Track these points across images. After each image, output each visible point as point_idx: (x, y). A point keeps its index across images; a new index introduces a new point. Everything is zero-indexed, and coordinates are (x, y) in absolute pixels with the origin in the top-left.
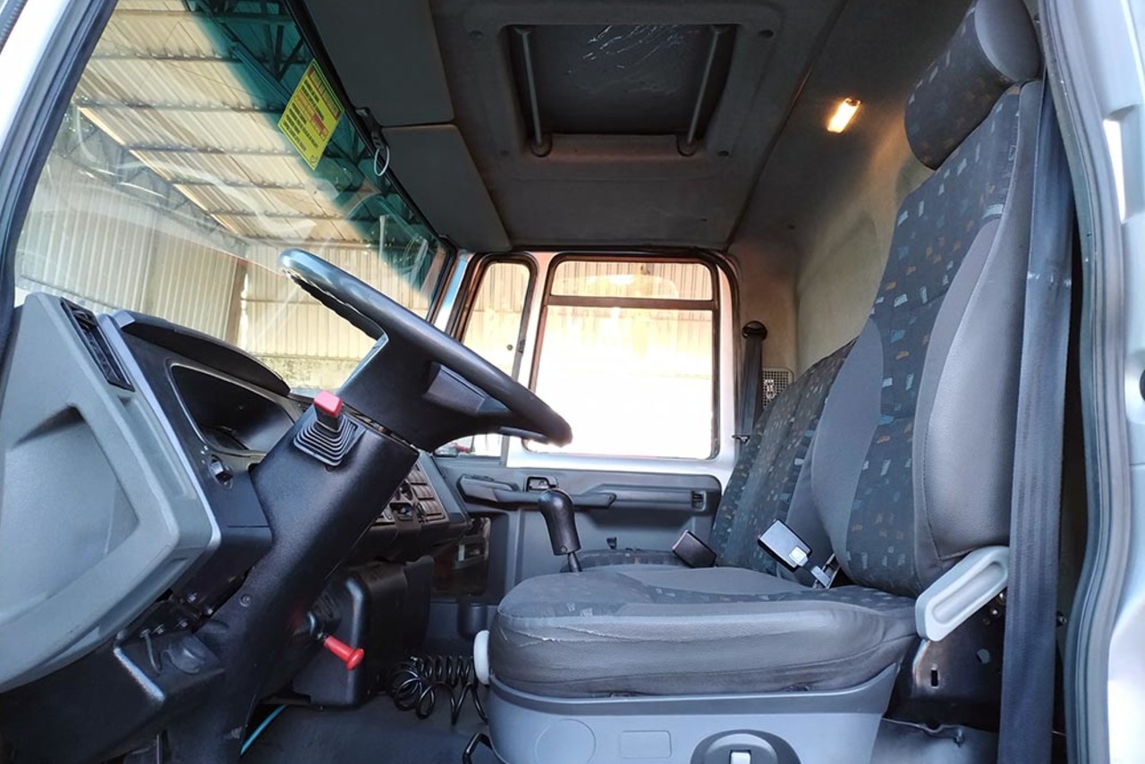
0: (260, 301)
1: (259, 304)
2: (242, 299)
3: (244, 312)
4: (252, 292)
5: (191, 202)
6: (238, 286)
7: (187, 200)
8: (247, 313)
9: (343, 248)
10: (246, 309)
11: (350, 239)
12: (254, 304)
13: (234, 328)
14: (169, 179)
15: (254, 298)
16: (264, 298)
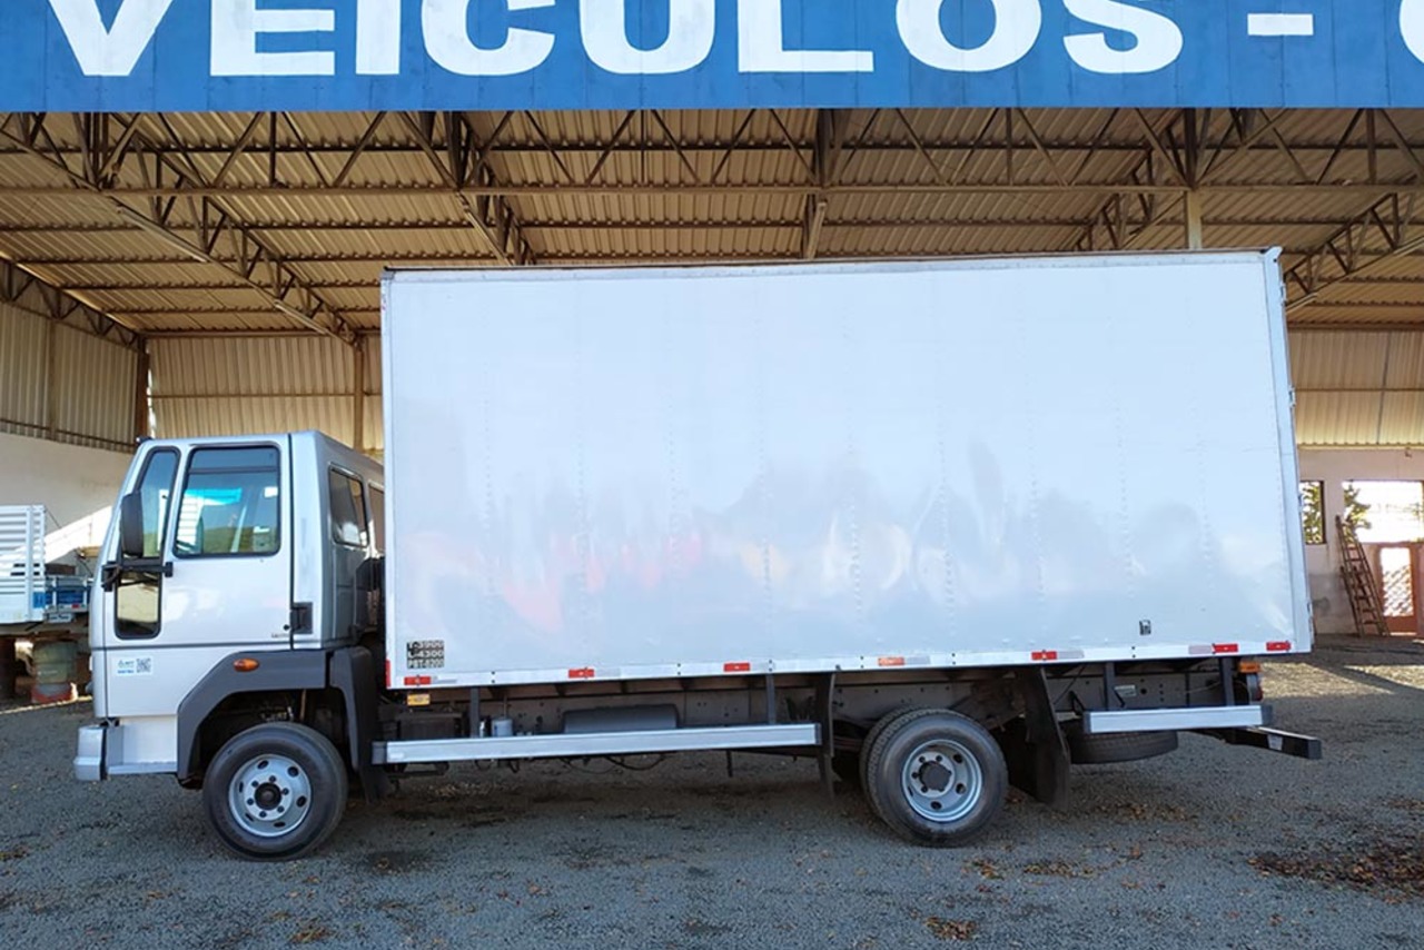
0: (166, 397)
1: (166, 400)
2: (148, 396)
3: (151, 410)
4: (157, 388)
5: (84, 304)
6: (143, 383)
7: (79, 303)
8: (154, 410)
9: (250, 336)
10: (153, 406)
11: (256, 327)
12: (160, 400)
13: (141, 427)
14: (58, 285)
15: (160, 394)
16: (170, 393)
